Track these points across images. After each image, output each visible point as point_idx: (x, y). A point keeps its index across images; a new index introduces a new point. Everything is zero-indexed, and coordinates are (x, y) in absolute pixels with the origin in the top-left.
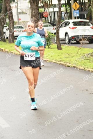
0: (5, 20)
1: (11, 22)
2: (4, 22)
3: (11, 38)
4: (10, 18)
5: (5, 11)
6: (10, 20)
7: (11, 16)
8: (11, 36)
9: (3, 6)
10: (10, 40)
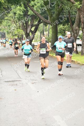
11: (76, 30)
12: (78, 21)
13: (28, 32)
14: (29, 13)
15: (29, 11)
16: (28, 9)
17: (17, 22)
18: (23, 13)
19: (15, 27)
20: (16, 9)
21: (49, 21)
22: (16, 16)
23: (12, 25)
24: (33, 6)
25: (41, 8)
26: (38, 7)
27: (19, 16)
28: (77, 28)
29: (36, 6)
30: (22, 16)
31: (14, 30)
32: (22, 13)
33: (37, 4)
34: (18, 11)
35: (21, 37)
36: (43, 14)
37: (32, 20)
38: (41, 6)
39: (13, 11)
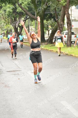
0: (63, 26)
1: (69, 28)
2: (62, 28)
3: (69, 42)
4: (69, 25)
5: (63, 18)
6: (69, 26)
7: (69, 22)
8: (69, 40)
9: (61, 13)
10: (68, 44)
11: (61, 25)
12: (62, 17)
13: (17, 27)
14: (17, 10)
15: (17, 9)
16: (16, 7)
17: (6, 18)
18: (13, 10)
19: (4, 22)
20: (6, 7)
21: (36, 18)
22: (7, 13)
23: (1, 21)
24: (21, 4)
25: (27, 5)
26: (25, 5)
27: (9, 13)
28: (62, 23)
29: (24, 4)
30: (11, 13)
31: (3, 25)
32: (11, 11)
33: (24, 2)
34: (8, 9)
35: (10, 31)
36: (30, 11)
37: (20, 17)
38: (28, 4)
39: (4, 9)
